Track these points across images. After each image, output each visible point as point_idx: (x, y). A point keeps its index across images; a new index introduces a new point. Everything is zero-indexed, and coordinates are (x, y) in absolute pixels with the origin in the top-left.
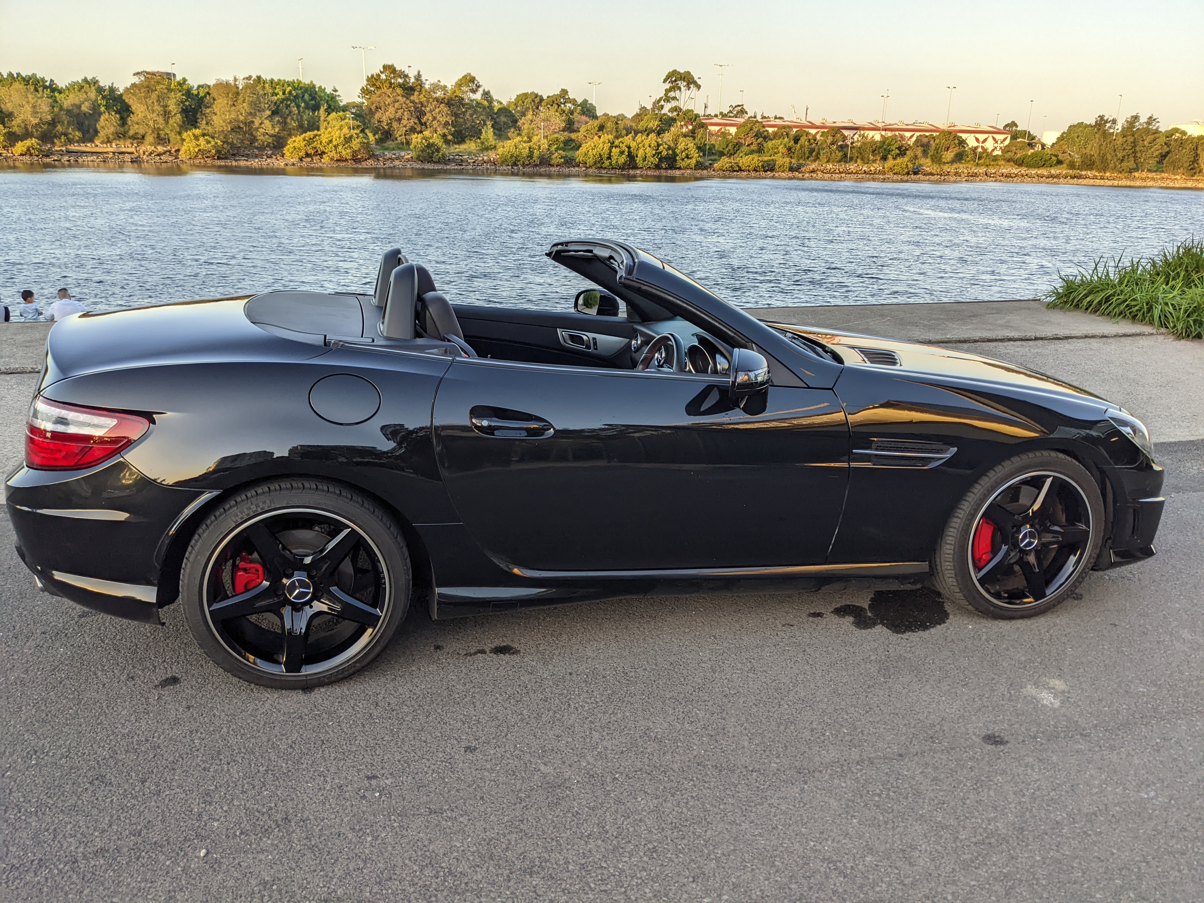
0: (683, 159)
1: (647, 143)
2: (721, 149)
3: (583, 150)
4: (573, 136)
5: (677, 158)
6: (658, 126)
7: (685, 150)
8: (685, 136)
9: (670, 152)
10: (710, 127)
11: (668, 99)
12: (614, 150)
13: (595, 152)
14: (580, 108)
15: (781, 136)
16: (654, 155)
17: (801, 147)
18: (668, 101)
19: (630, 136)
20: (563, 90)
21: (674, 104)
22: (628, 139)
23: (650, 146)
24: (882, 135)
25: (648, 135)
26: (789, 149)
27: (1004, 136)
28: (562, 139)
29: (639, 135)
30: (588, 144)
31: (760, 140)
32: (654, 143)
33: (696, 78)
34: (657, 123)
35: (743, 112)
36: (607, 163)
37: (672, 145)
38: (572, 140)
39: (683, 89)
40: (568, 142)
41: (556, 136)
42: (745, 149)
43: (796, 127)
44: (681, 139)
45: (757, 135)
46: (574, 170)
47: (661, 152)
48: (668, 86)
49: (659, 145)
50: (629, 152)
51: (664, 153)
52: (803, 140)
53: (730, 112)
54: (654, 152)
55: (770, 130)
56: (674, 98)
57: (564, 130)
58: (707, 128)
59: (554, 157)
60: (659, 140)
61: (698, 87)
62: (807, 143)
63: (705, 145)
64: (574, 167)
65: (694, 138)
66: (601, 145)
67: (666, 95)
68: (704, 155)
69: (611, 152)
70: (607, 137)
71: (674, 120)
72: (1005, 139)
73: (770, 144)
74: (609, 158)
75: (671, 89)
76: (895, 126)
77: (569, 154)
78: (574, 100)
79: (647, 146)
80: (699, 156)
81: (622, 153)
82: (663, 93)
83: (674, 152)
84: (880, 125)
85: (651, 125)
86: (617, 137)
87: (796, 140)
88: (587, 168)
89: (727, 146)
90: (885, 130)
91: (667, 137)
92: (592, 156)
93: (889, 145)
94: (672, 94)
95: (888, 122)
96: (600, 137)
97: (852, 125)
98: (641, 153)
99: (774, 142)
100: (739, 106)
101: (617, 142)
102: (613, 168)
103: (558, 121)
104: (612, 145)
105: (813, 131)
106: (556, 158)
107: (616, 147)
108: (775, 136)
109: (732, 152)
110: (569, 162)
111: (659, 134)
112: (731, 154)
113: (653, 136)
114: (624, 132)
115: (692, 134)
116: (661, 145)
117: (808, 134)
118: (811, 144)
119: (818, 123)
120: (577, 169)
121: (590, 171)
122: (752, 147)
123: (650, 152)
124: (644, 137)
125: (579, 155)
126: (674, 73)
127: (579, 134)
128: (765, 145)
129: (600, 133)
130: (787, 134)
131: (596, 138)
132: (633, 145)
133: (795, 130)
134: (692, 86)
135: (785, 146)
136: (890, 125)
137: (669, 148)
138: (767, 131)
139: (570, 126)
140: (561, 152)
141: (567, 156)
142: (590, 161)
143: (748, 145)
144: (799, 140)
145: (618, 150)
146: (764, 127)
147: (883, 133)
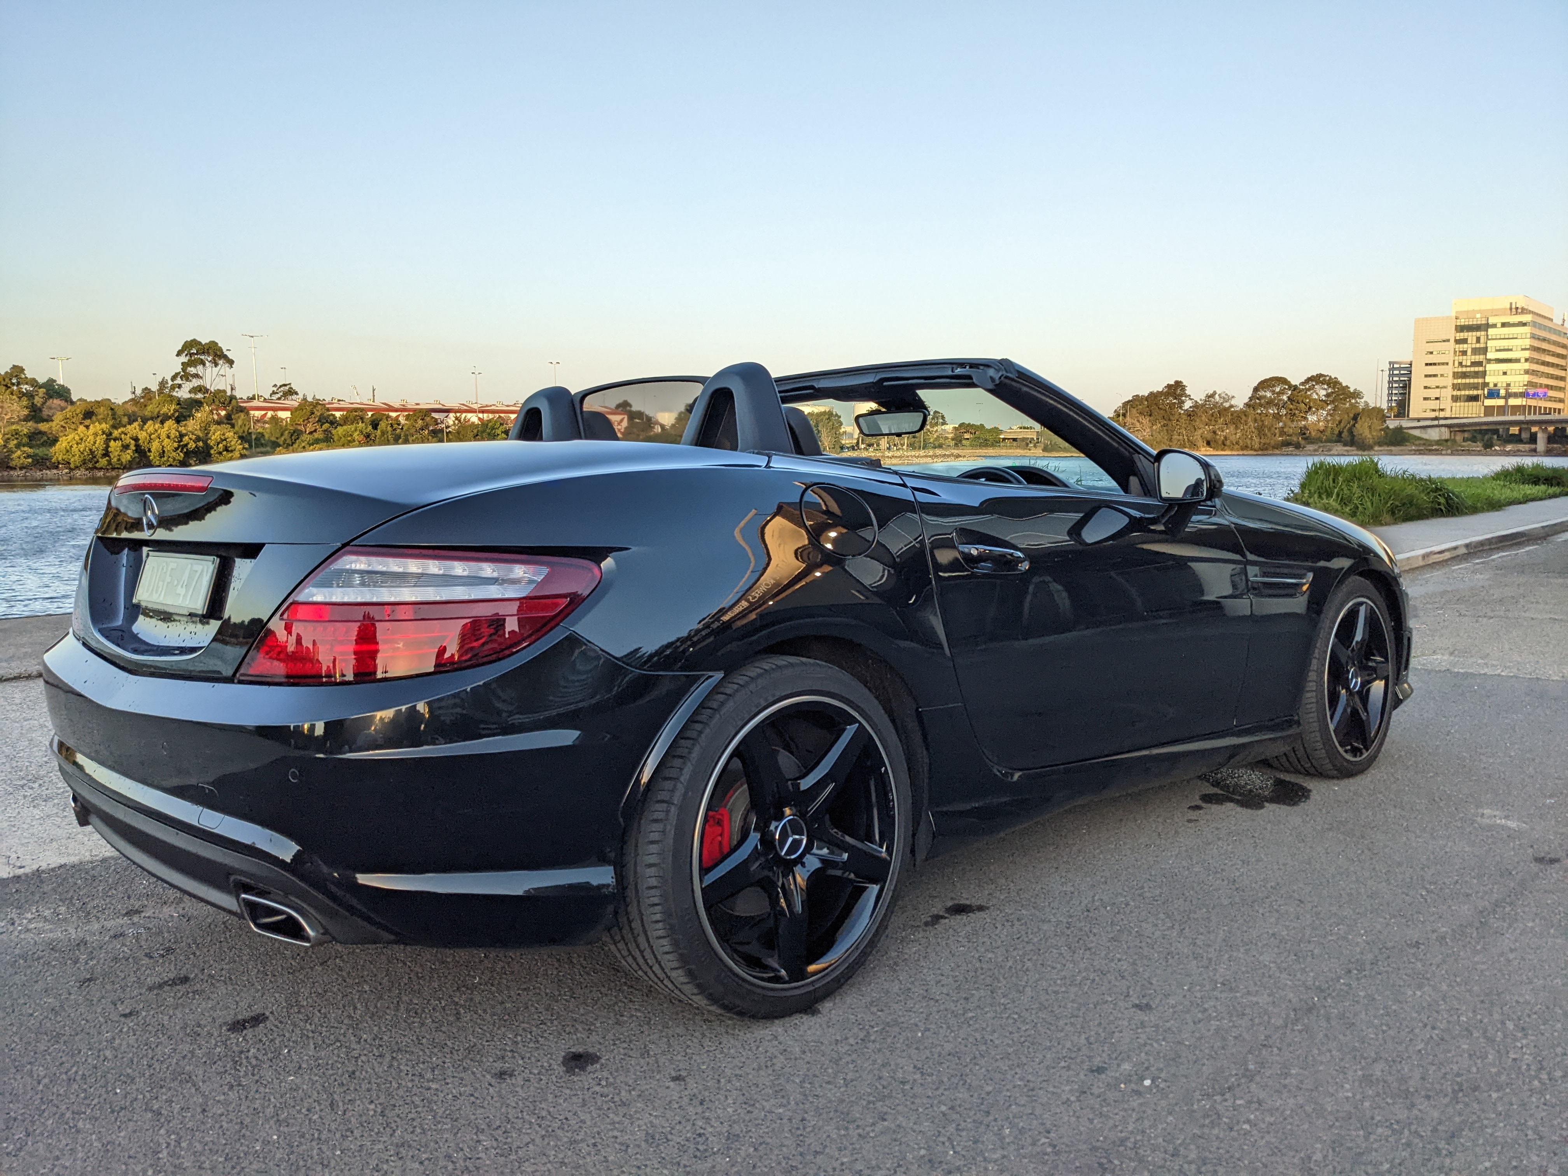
0: (220, 453)
1: (163, 432)
2: (273, 439)
3: (62, 444)
4: (43, 427)
5: (212, 452)
6: (175, 411)
7: (222, 440)
8: (219, 423)
9: (201, 444)
10: (252, 412)
11: (187, 377)
12: (112, 443)
13: (82, 447)
14: (43, 390)
15: (354, 421)
16: (177, 449)
17: (383, 433)
18: (187, 380)
19: (136, 424)
20: (14, 367)
21: (195, 383)
22: (133, 429)
23: (168, 437)
24: (479, 419)
25: (162, 423)
26: (368, 436)
27: (621, 417)
28: (25, 431)
29: (150, 422)
30: (70, 437)
31: (326, 426)
32: (174, 433)
33: (226, 353)
34: (173, 407)
35: (291, 392)
36: (103, 462)
37: (201, 435)
38: (41, 433)
39: (207, 364)
40: (34, 437)
41: (14, 427)
42: (306, 437)
43: (371, 410)
44: (213, 428)
45: (322, 420)
46: (50, 473)
47: (186, 445)
48: (184, 359)
49: (182, 436)
50: (137, 446)
51: (192, 445)
52: (383, 425)
53: (274, 393)
54: (176, 445)
55: (338, 414)
56: (196, 376)
57: (26, 419)
58: (248, 414)
59: (14, 456)
60: (182, 429)
61: (231, 362)
62: (389, 428)
63: (250, 434)
64: (49, 468)
65: (233, 426)
66: (91, 438)
67: (184, 370)
68: (251, 446)
69: (108, 446)
70: (97, 427)
71: (198, 404)
72: (622, 420)
73: (340, 430)
74: (106, 454)
75: (191, 363)
76: (493, 408)
77: (41, 451)
78: (34, 380)
79: (163, 436)
80: (244, 448)
81: (126, 447)
82: (179, 368)
83: (205, 442)
84: (475, 407)
85: (164, 410)
86: (114, 427)
87: (375, 425)
88: (71, 469)
89: (282, 435)
90: (483, 412)
91: (192, 425)
92: (78, 453)
93: (493, 428)
94: (192, 370)
95: (485, 403)
96: (87, 427)
97: (440, 407)
98: (155, 446)
99: (345, 427)
100: (285, 385)
101: (116, 433)
102: (113, 469)
103: (15, 406)
104: (109, 436)
105: (393, 414)
106: (19, 456)
107: (115, 440)
108: (345, 421)
109: (289, 441)
110: (41, 462)
111: (178, 421)
112: (288, 445)
113: (170, 423)
114: (125, 420)
115: (229, 420)
116: (186, 435)
117: (388, 417)
118: (395, 430)
119: (397, 405)
120: (55, 471)
121: (78, 473)
122: (316, 435)
123: (169, 445)
124: (157, 425)
125: (57, 451)
126: (193, 343)
127: (54, 424)
128: (334, 432)
129: (87, 422)
130: (362, 419)
131: (81, 428)
132: (142, 435)
133: (370, 414)
134: (221, 362)
135: (361, 432)
136: (487, 406)
137: (198, 439)
138: (334, 415)
139: (36, 414)
140: (26, 449)
141: (36, 455)
142: (75, 460)
143: (311, 433)
144: (377, 425)
145: (119, 443)
146: (328, 410)
147: (481, 415)
